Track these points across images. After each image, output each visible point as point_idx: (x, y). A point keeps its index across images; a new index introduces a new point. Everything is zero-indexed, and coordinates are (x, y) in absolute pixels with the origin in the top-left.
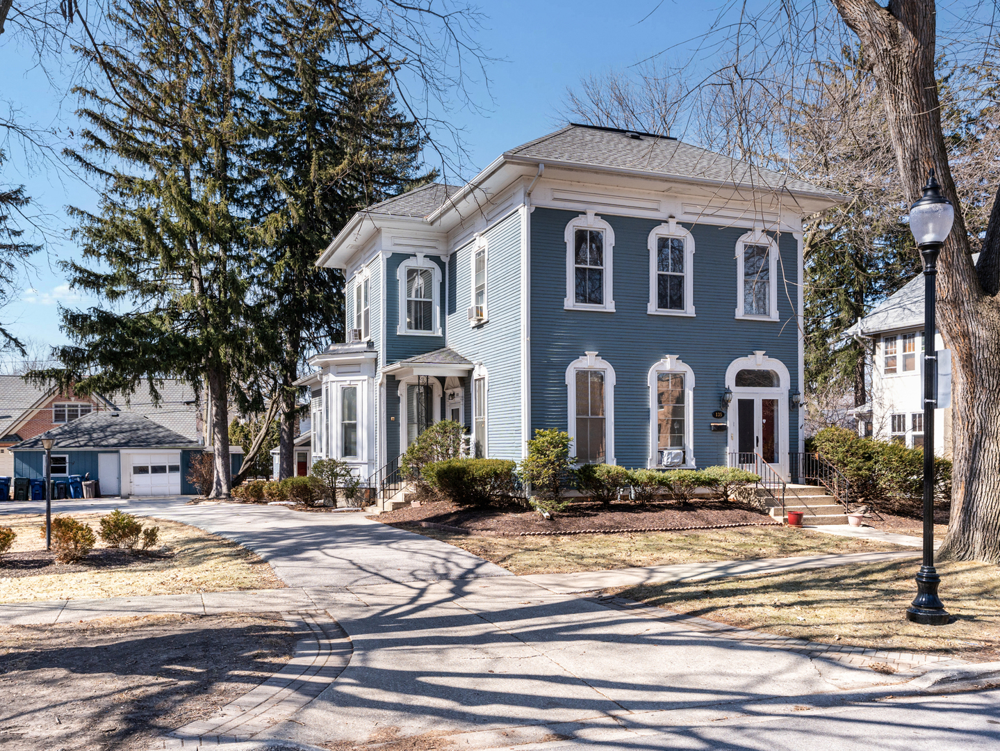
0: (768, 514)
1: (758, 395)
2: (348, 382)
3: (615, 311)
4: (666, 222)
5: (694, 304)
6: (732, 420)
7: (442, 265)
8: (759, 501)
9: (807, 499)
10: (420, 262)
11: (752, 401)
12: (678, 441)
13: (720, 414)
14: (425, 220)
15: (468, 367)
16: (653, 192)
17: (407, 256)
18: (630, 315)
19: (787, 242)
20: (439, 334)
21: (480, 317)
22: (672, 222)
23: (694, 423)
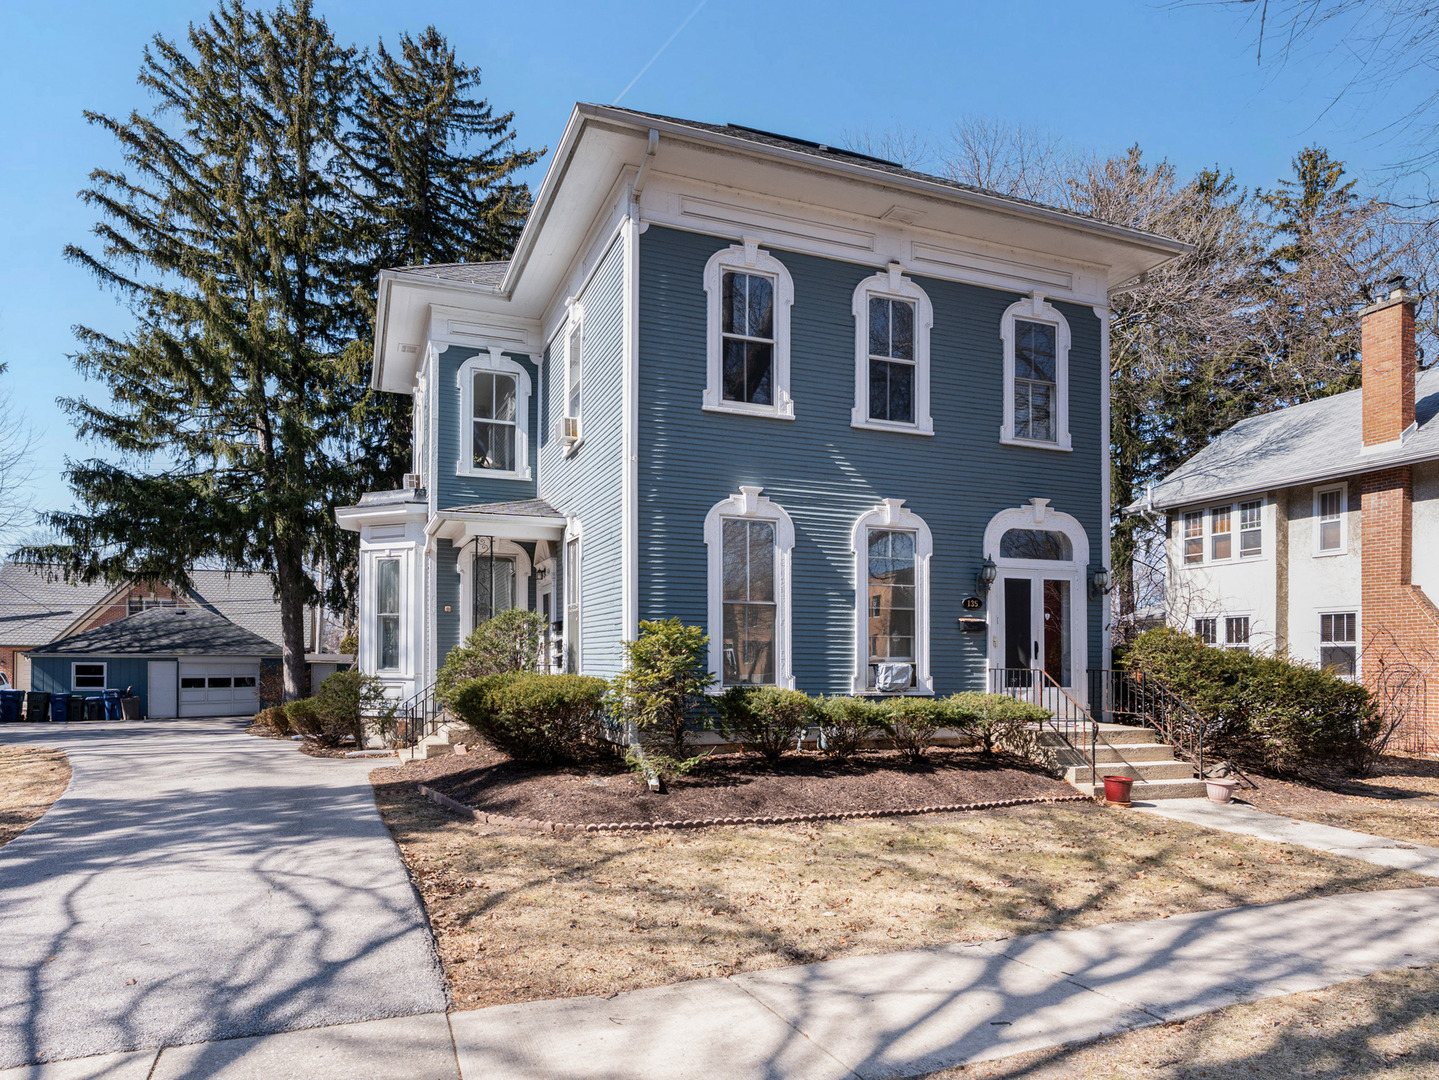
0: (1061, 778)
1: (1037, 572)
2: (387, 552)
3: (793, 417)
4: (884, 271)
5: (931, 415)
6: (994, 616)
7: (532, 370)
8: (1046, 754)
9: (1129, 750)
10: (495, 364)
11: (1028, 582)
12: (904, 649)
13: (975, 603)
14: (497, 290)
15: (556, 522)
16: (863, 217)
17: (474, 352)
18: (822, 426)
19: (1081, 318)
20: (527, 477)
21: (572, 438)
22: (895, 271)
23: (932, 616)
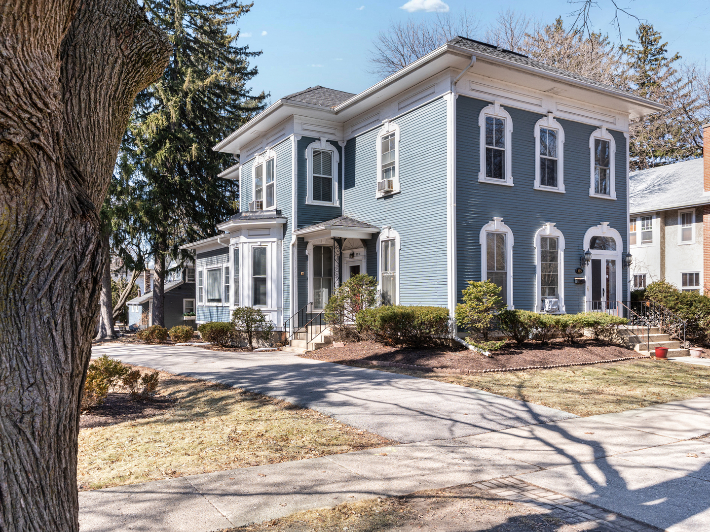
0: (632, 349)
1: (603, 256)
2: (259, 244)
3: (513, 185)
4: (546, 116)
5: (564, 183)
6: (588, 276)
7: (339, 149)
8: (623, 339)
10: (323, 146)
11: (600, 261)
12: (553, 292)
13: (580, 271)
14: (332, 110)
15: (375, 230)
16: (538, 91)
17: (313, 140)
18: (522, 189)
19: (618, 136)
20: (337, 204)
21: (390, 189)
22: (551, 116)
23: (565, 277)
